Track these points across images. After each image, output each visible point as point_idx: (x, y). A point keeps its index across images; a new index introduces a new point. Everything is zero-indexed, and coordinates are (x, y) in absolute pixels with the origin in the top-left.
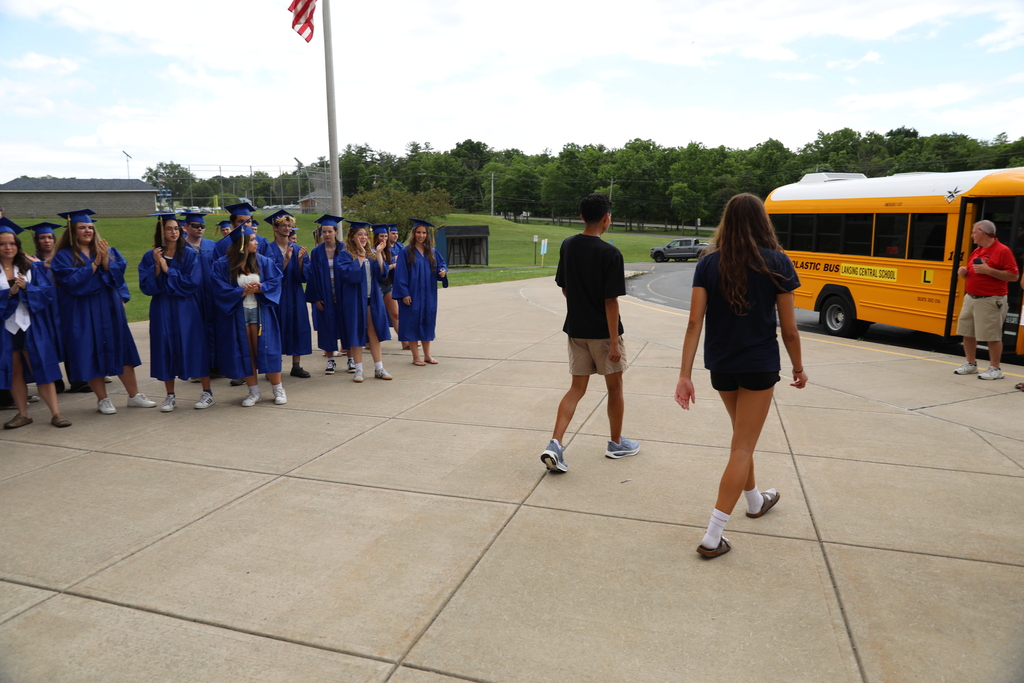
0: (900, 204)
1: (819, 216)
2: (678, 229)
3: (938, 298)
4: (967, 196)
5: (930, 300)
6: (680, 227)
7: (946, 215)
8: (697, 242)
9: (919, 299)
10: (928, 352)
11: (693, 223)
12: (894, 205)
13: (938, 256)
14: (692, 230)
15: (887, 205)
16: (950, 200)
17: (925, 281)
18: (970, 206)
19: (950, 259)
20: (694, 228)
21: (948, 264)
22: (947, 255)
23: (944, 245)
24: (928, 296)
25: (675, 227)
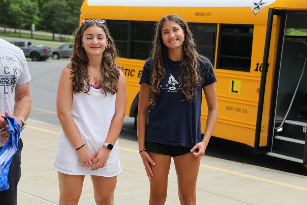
0: (209, 14)
1: (134, 23)
2: (15, 33)
3: (246, 108)
4: (272, 7)
5: (238, 110)
6: (18, 31)
7: (252, 26)
8: (29, 44)
9: (228, 108)
10: (241, 164)
11: (28, 28)
12: (203, 14)
13: (245, 66)
14: (28, 34)
15: (197, 14)
16: (256, 12)
17: (233, 91)
18: (275, 17)
19: (256, 70)
20: (29, 32)
21: (255, 75)
22: (253, 66)
23: (250, 57)
24: (236, 106)
25: (13, 30)
